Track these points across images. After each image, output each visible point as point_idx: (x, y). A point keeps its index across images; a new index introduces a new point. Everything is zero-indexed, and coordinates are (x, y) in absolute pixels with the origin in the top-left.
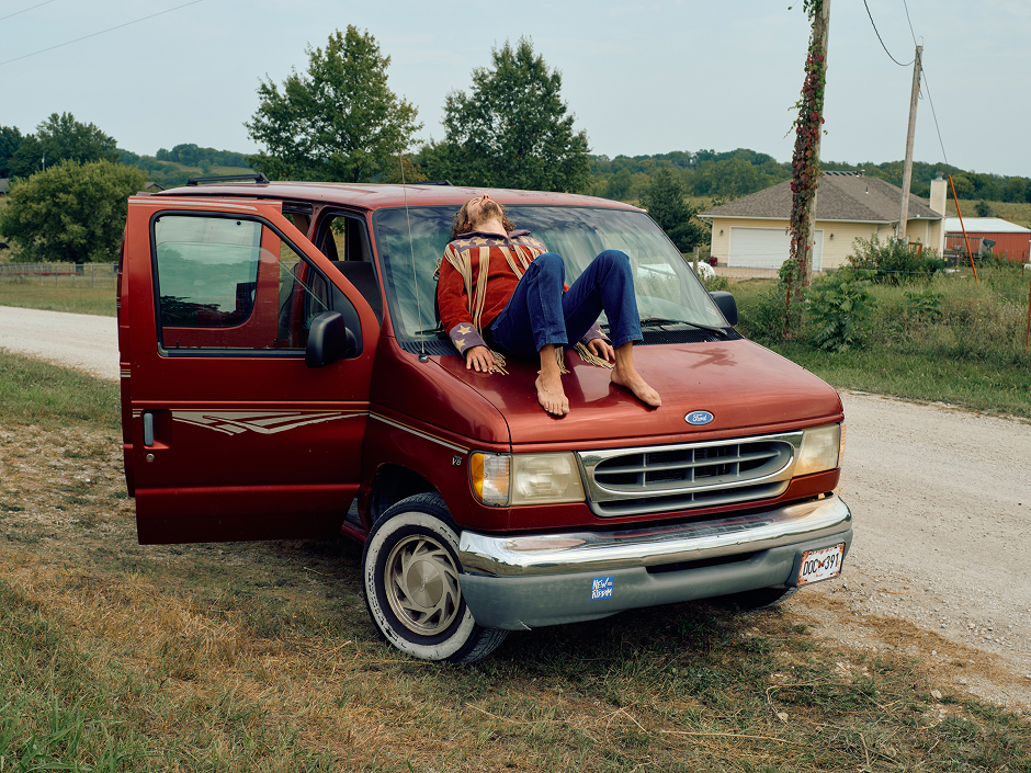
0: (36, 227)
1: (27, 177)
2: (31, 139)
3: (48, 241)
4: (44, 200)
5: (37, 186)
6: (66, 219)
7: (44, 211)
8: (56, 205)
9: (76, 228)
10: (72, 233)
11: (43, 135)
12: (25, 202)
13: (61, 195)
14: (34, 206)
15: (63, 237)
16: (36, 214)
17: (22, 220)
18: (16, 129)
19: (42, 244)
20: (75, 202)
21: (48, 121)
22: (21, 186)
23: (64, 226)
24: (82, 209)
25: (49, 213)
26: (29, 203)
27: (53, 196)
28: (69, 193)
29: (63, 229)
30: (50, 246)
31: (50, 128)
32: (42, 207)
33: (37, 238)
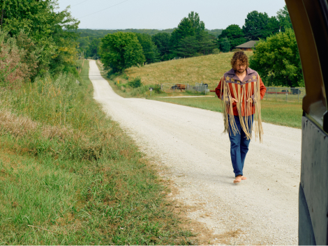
0: (269, 66)
1: (265, 38)
2: (273, 19)
3: (276, 74)
4: (273, 50)
5: (270, 43)
6: (286, 62)
7: (273, 57)
8: (280, 53)
9: (292, 67)
10: (289, 70)
11: (280, 17)
12: (263, 52)
13: (283, 48)
14: (268, 54)
15: (284, 72)
16: (269, 59)
17: (261, 62)
18: (265, 14)
19: (272, 76)
20: (291, 52)
21: (283, 9)
22: (261, 43)
23: (284, 66)
24: (295, 56)
25: (276, 58)
26: (265, 53)
27: (279, 48)
28: (287, 47)
29: (284, 67)
30: (276, 77)
31: (284, 13)
32: (272, 55)
33: (269, 72)
